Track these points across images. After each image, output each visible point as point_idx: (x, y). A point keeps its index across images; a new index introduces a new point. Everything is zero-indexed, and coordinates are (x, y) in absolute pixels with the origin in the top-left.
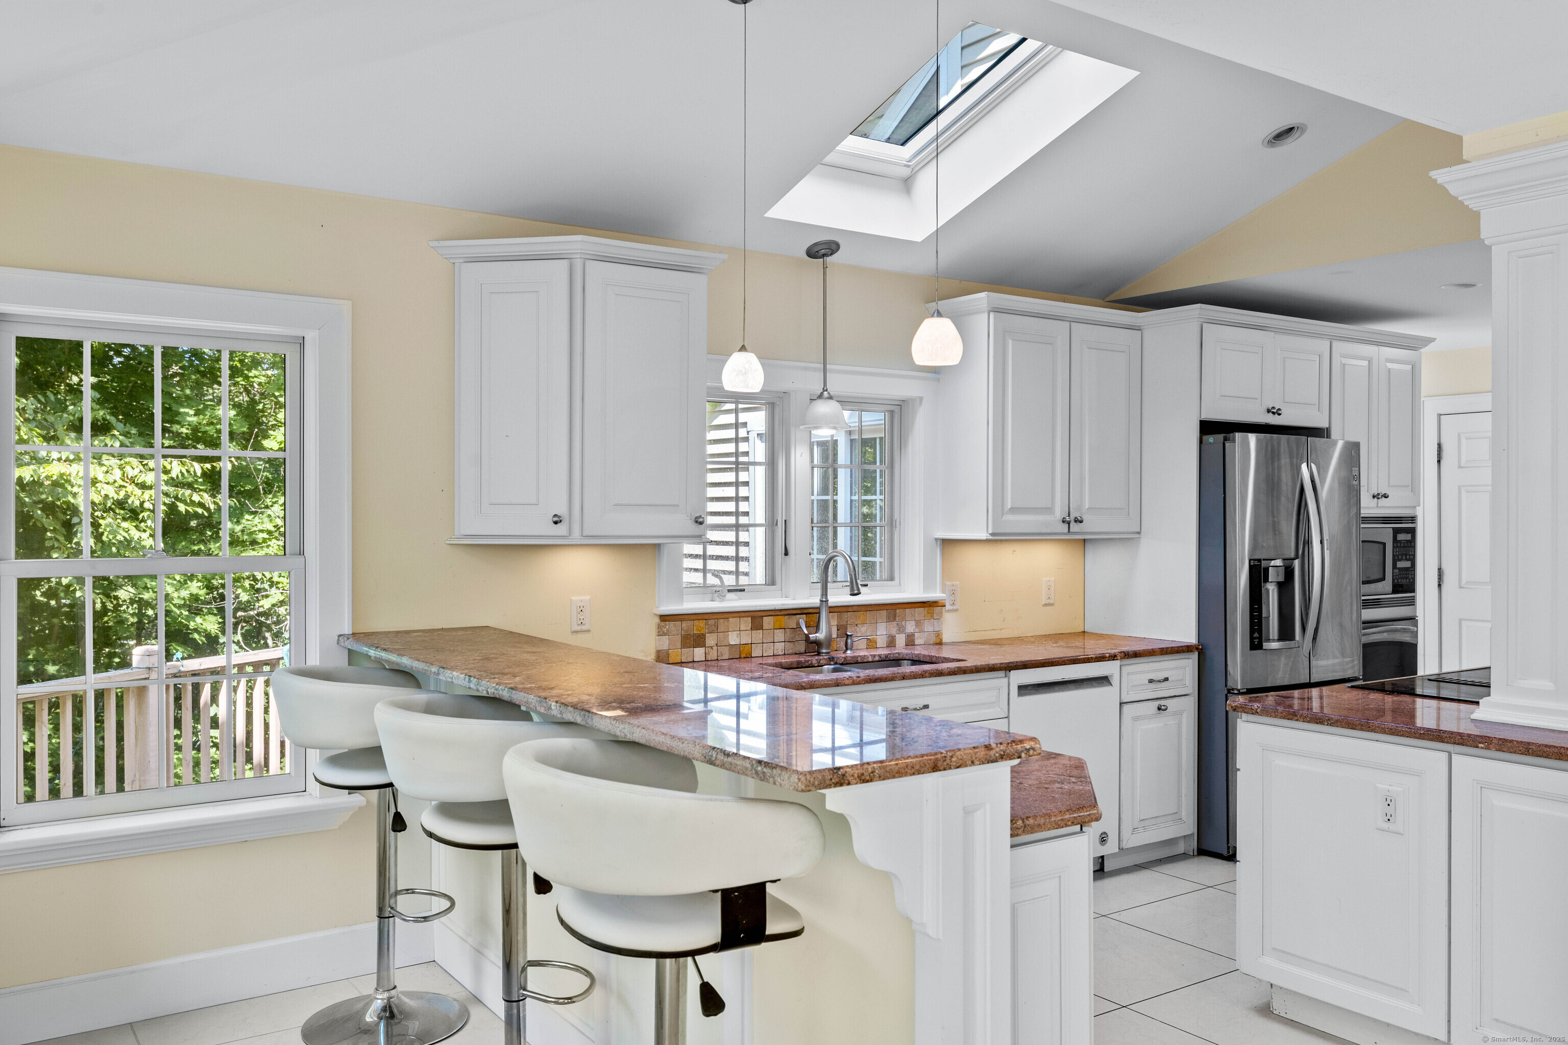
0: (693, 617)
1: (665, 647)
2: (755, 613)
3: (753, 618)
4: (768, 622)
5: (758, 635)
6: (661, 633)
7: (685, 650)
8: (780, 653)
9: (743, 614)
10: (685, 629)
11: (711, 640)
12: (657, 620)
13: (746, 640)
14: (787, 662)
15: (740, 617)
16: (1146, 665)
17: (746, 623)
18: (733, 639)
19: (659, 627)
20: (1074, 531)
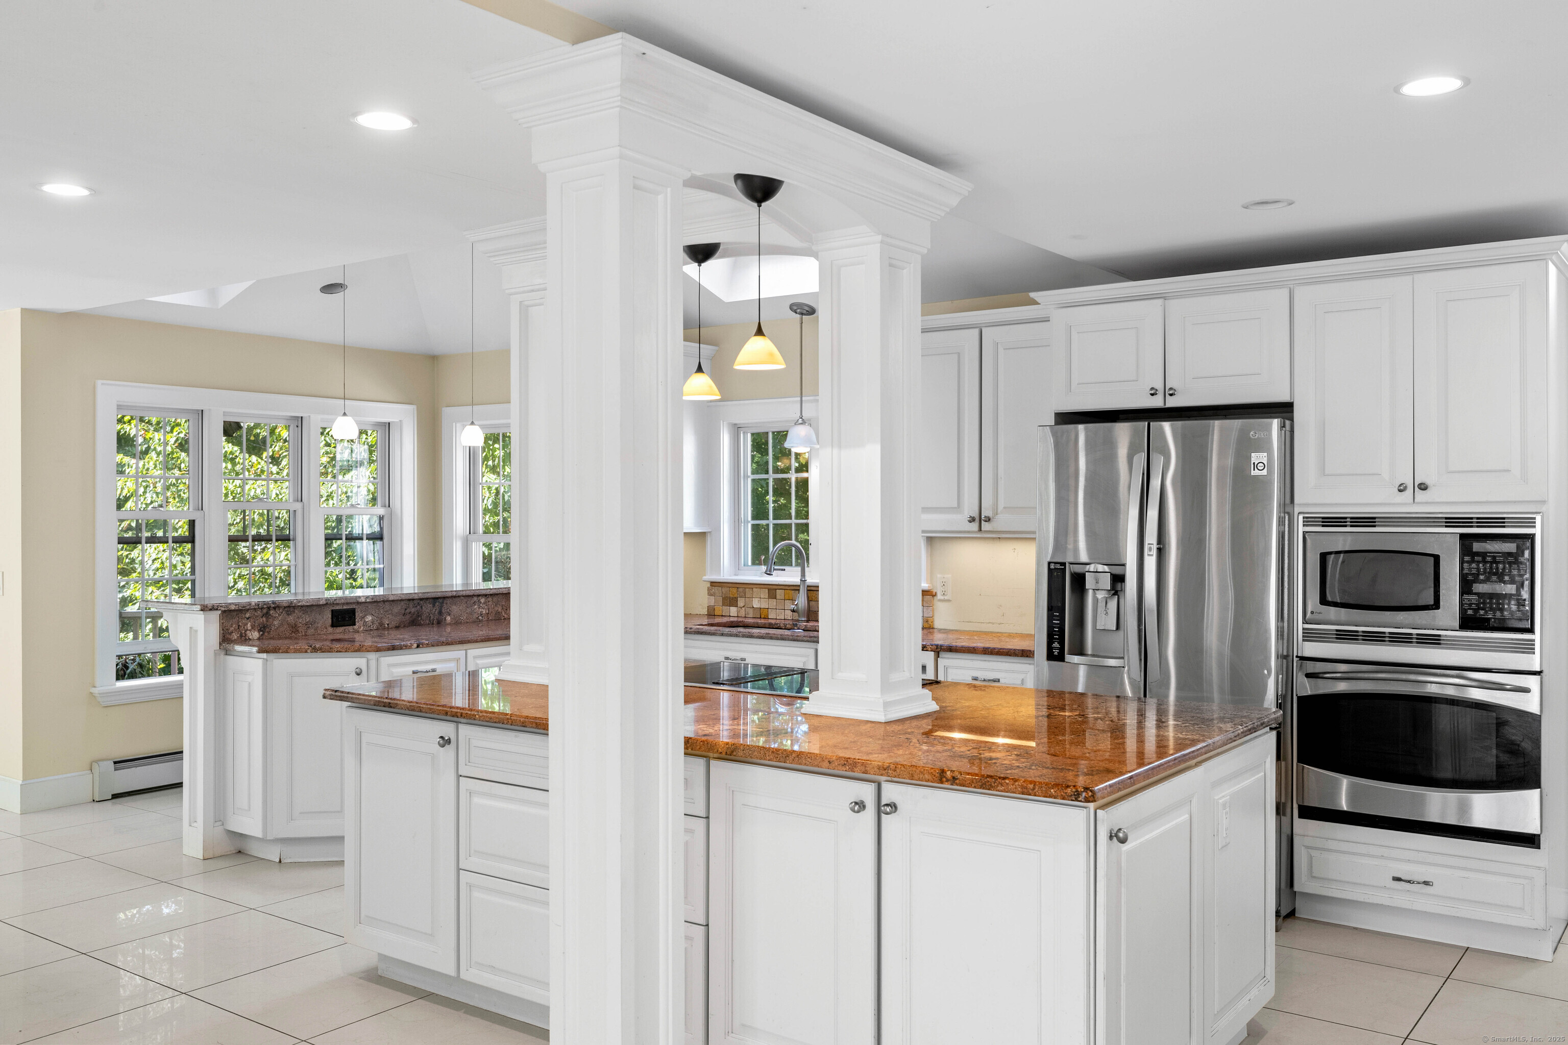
0: (730, 585)
1: (712, 604)
2: (771, 586)
3: (769, 590)
4: (780, 594)
5: (773, 603)
6: (710, 594)
7: (725, 608)
8: (789, 618)
9: (762, 586)
10: (724, 592)
11: (741, 602)
12: (709, 585)
13: (764, 604)
14: (762, 623)
15: (761, 588)
16: (969, 661)
17: (764, 593)
18: (756, 604)
19: (709, 589)
20: (986, 530)
